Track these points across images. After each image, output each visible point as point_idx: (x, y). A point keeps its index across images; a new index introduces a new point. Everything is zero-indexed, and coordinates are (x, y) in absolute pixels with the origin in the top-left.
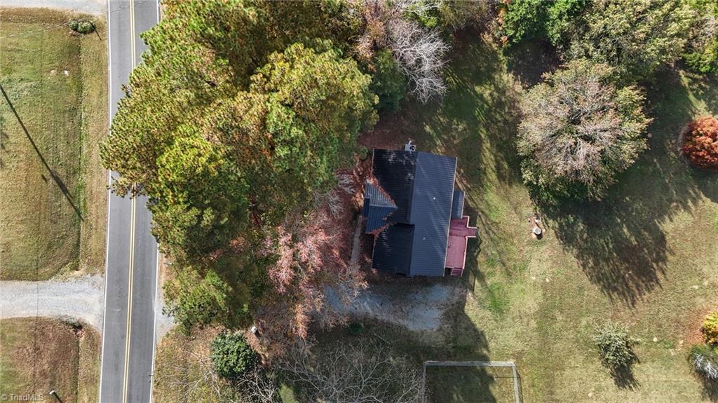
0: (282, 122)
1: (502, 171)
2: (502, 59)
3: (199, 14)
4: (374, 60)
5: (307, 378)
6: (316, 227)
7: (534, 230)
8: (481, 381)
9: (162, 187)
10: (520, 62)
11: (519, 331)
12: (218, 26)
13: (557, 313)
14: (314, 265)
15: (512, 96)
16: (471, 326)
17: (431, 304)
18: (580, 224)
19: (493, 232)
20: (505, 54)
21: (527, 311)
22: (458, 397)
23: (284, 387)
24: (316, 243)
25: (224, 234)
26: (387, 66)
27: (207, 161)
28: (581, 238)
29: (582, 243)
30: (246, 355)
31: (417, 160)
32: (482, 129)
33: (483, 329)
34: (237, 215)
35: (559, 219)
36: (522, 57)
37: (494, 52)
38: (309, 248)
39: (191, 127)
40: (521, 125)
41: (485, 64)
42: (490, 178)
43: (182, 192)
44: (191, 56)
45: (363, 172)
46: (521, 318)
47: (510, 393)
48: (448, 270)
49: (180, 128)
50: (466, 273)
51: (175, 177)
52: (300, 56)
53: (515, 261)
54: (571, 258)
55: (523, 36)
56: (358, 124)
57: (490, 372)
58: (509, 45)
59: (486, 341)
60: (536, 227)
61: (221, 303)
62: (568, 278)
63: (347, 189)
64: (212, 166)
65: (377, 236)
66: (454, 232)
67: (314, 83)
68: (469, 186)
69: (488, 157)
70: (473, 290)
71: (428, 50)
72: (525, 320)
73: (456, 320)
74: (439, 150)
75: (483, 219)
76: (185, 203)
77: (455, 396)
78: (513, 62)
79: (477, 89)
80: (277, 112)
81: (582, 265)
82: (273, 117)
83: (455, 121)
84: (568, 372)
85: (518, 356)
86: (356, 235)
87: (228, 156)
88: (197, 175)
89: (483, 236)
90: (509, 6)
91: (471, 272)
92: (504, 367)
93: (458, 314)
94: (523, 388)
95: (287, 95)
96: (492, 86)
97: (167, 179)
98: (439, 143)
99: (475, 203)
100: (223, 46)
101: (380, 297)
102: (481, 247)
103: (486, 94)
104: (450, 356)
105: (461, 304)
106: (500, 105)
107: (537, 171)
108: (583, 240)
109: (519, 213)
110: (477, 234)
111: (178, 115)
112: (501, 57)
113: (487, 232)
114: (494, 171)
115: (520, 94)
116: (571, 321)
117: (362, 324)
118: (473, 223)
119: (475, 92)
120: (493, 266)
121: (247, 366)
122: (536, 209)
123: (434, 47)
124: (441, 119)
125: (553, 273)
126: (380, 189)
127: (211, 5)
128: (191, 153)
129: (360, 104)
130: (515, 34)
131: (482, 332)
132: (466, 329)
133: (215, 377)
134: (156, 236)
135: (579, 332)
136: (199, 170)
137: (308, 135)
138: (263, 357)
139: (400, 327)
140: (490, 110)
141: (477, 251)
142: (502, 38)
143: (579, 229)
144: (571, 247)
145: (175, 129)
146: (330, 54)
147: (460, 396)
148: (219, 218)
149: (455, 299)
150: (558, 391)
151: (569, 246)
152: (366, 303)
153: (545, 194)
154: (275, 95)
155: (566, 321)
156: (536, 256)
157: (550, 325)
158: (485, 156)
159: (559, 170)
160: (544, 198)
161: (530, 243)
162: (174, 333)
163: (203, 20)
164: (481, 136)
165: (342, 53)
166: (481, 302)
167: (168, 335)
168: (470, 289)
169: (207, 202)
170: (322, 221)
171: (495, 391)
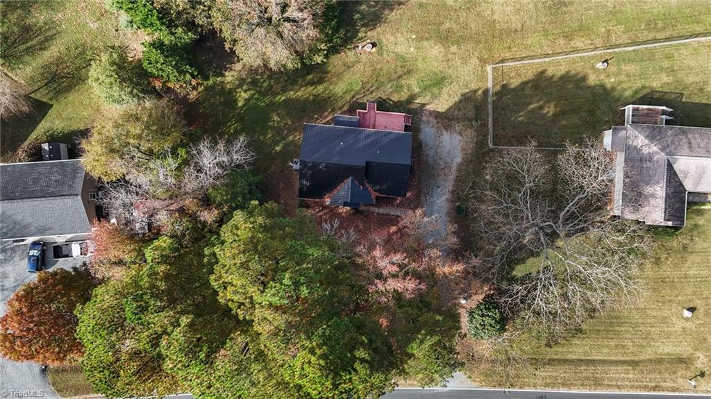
0: (279, 293)
1: (315, 80)
2: (212, 82)
3: (188, 366)
4: (219, 206)
5: (503, 256)
6: (369, 258)
7: (369, 50)
8: (506, 95)
9: (337, 392)
10: (214, 65)
11: (461, 61)
12: (198, 350)
13: (444, 27)
14: (403, 257)
15: (246, 72)
16: (457, 106)
17: (438, 142)
18: (362, 8)
19: (371, 87)
20: (207, 79)
21: (442, 54)
22: (521, 116)
23: (514, 273)
24: (383, 257)
25: (376, 339)
26: (224, 193)
27: (314, 356)
28: (374, 7)
29: (379, 6)
30: (485, 308)
31: (307, 160)
32: (277, 99)
33: (459, 95)
34: (360, 328)
35: (358, 28)
36: (210, 63)
37: (206, 89)
38: (386, 264)
39: (285, 370)
40: (274, 68)
41: (218, 97)
42: (321, 90)
43: (341, 376)
44: (225, 373)
45: (319, 206)
46: (449, 60)
47: (516, 69)
48: (407, 128)
49: (286, 379)
50: (409, 111)
51: (328, 383)
52: (220, 277)
53: (396, 66)
54: (393, 15)
55: (191, 66)
56: (277, 220)
57: (498, 88)
58: (199, 76)
59: (470, 92)
60: (366, 48)
61: (435, 339)
62: (412, 18)
63: (335, 226)
64: (319, 352)
65: (377, 194)
66: (372, 123)
67: (245, 265)
68: (330, 110)
69: (302, 93)
70: (424, 104)
71: (210, 158)
72: (450, 56)
73: (452, 120)
74: (298, 137)
75: (360, 96)
76: (350, 373)
77: (520, 119)
78: (214, 72)
79: (240, 104)
80: (269, 297)
81: (399, 6)
82: (275, 300)
83: (270, 124)
84: (497, 17)
85: (483, 62)
86: (377, 211)
87: (309, 338)
88: (327, 364)
89: (375, 96)
90: (164, 80)
91: (408, 107)
92: (493, 75)
93: (446, 118)
94: (512, 57)
95: (255, 288)
96: (237, 90)
97: (330, 389)
98: (291, 138)
99: (345, 104)
100: (215, 344)
101: (432, 188)
102: (385, 97)
103: (245, 95)
104: (484, 124)
105: (437, 115)
106: (254, 83)
107: (314, 51)
108: (377, 5)
109: (354, 63)
110: (373, 102)
111: (275, 381)
112: (210, 82)
113: (372, 93)
114: (316, 87)
115: (244, 66)
116: (451, 15)
117: (457, 204)
118: (363, 106)
119: (243, 106)
120: (401, 87)
121: (495, 308)
122: (349, 49)
123: (206, 152)
124: (269, 136)
125: (407, 31)
126: (335, 192)
127: (180, 356)
128: (308, 369)
129: (260, 220)
130: (189, 73)
131: (462, 96)
132: (459, 109)
133: (506, 334)
134: (379, 396)
135: (460, 7)
136: (322, 362)
137: (289, 268)
138: (488, 293)
139: (459, 170)
140: (260, 93)
141: (388, 101)
142: (193, 84)
143: (367, 9)
144: (383, 16)
145: (288, 383)
146: (218, 250)
147: (520, 114)
148: (362, 343)
149: (432, 120)
150: (514, 25)
151: (382, 18)
152: (438, 202)
153: (335, 40)
154: (255, 298)
155: (451, 19)
156: (391, 47)
157: (454, 34)
158: (302, 96)
159: (313, 33)
160: (338, 42)
161: (380, 53)
162: (467, 372)
163: (194, 362)
164: (284, 100)
165: (216, 236)
166: (435, 97)
167: (470, 377)
168: (423, 107)
169: (349, 355)
170: (364, 250)
171: (515, 83)
